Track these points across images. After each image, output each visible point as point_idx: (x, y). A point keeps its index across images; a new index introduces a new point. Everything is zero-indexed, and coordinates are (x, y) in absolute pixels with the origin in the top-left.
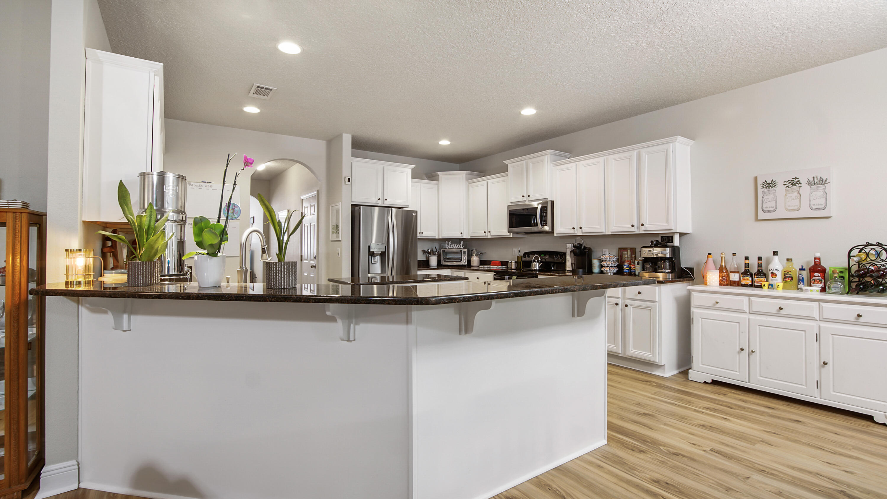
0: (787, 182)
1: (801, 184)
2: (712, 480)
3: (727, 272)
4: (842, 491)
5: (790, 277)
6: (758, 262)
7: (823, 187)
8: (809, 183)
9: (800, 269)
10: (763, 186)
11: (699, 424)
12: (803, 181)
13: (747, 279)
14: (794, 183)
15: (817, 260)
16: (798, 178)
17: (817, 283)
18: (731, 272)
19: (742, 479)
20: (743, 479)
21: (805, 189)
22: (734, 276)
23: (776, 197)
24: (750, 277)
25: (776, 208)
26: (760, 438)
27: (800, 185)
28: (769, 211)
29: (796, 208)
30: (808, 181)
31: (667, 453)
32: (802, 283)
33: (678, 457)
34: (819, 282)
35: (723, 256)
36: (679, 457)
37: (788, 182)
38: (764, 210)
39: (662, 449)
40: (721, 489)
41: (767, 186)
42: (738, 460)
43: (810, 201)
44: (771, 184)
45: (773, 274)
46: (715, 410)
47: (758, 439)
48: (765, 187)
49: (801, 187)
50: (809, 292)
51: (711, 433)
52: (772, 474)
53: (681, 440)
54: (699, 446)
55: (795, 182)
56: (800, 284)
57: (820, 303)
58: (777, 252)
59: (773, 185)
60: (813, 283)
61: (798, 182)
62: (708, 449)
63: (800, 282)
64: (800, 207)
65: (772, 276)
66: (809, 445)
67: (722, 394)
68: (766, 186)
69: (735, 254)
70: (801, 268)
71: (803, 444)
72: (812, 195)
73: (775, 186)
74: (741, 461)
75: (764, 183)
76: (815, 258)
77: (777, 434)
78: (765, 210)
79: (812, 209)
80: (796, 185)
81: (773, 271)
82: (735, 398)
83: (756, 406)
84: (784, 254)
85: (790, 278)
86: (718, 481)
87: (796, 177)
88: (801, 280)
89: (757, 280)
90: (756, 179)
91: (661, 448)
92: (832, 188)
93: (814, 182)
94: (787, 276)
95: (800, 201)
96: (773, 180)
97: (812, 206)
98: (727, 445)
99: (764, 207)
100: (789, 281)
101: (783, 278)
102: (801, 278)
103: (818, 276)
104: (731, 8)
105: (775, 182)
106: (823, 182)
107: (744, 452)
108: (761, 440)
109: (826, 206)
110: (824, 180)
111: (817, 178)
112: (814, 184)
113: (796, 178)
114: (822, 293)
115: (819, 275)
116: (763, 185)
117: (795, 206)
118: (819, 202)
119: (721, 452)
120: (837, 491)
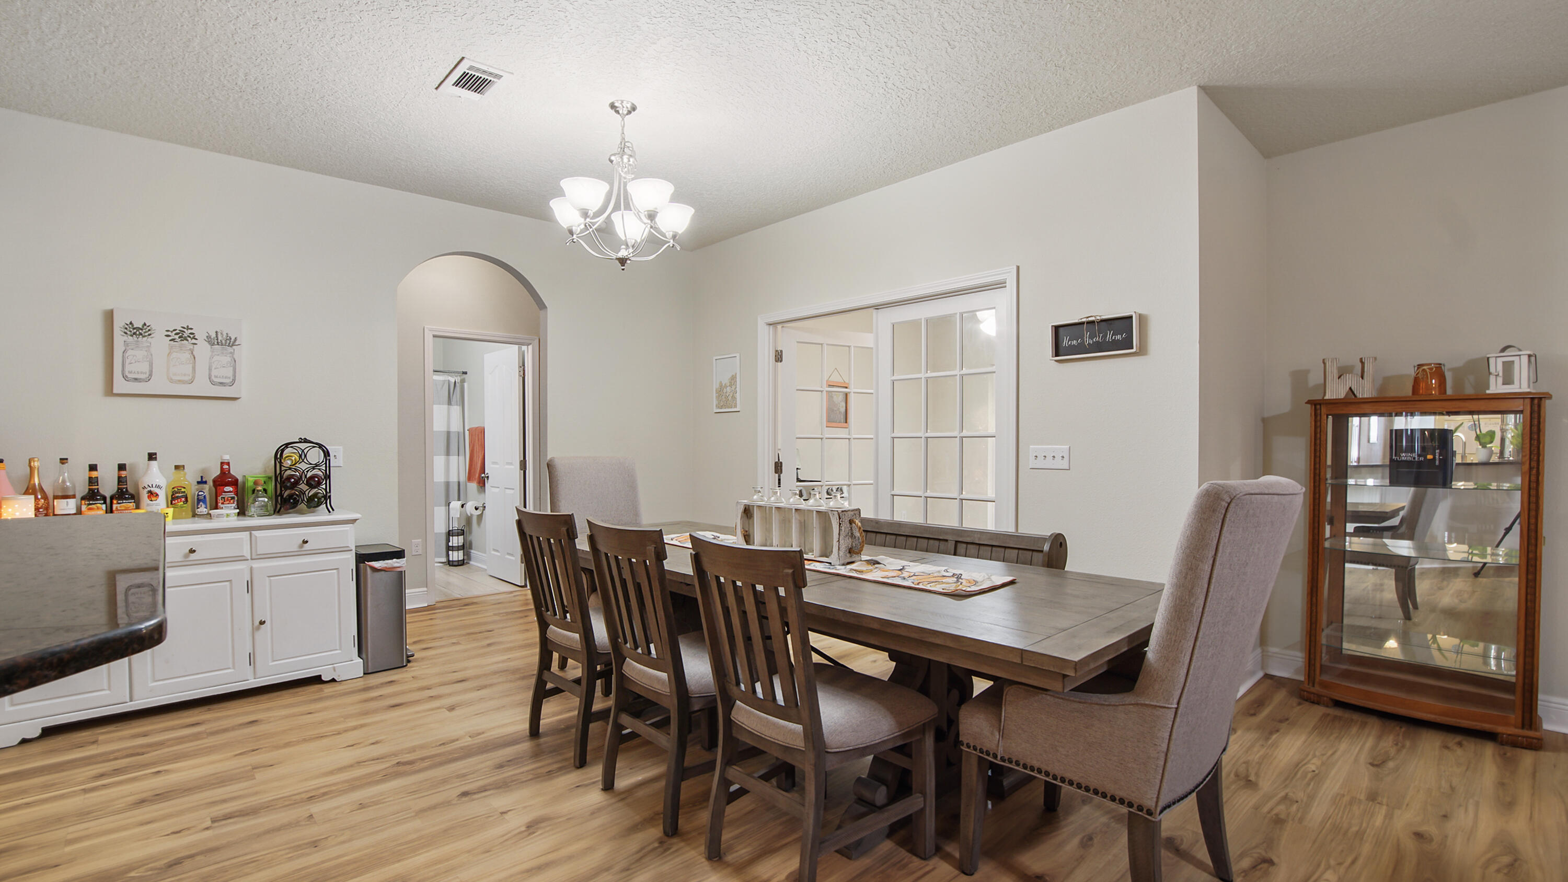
0: (172, 332)
1: (196, 339)
2: (280, 850)
3: (45, 497)
4: (398, 763)
5: (182, 497)
6: (118, 474)
7: (230, 349)
8: (209, 340)
9: (198, 483)
10: (126, 331)
11: (130, 803)
12: (201, 335)
13: (98, 508)
14: (183, 335)
15: (226, 467)
16: (192, 329)
17: (228, 502)
18: (56, 497)
19: (307, 823)
20: (308, 821)
21: (202, 349)
22: (67, 505)
23: (152, 355)
24: (103, 503)
25: (151, 375)
26: (248, 766)
27: (194, 341)
28: (136, 379)
29: (187, 378)
30: (207, 337)
31: (158, 873)
32: (203, 506)
33: (184, 864)
34: (232, 501)
35: (36, 464)
36: (188, 864)
37: (175, 332)
38: (127, 377)
39: (138, 875)
40: (307, 851)
41: (135, 333)
42: (268, 807)
43: (210, 370)
44: (142, 330)
45: (152, 495)
46: (116, 772)
47: (247, 768)
48: (128, 333)
49: (196, 344)
50: (225, 518)
51: (166, 804)
52: (324, 794)
53: (146, 841)
54: (188, 829)
55: (185, 335)
56: (199, 506)
57: (253, 532)
58: (155, 454)
59: (145, 332)
60: (222, 503)
61: (192, 336)
62: (209, 823)
63: (201, 503)
64: (194, 377)
65: (149, 497)
66: (305, 740)
67: (88, 743)
68: (131, 331)
69: (67, 459)
70: (200, 480)
71: (298, 742)
72: (213, 360)
73: (150, 335)
74: (272, 806)
75: (126, 326)
76: (222, 463)
77: (257, 749)
78: (130, 376)
79: (213, 383)
80: (188, 340)
81: (152, 489)
82: (121, 739)
83: (166, 733)
84: (167, 459)
85: (183, 499)
86: (288, 846)
87: (188, 326)
88: (200, 500)
89: (120, 507)
90: (109, 316)
91: (133, 874)
92: (243, 352)
93: (217, 340)
94: (177, 495)
95: (194, 368)
96: (145, 324)
97: (213, 378)
98: (224, 801)
99: (127, 370)
100: (182, 503)
101: (170, 499)
102: (201, 497)
103: (230, 492)
104: (231, 14)
105: (149, 328)
106: (231, 342)
107: (256, 793)
108: (250, 767)
109: (234, 380)
110: (232, 340)
111: (222, 334)
112: (218, 342)
113: (188, 328)
114: (241, 518)
115: (231, 489)
116: (126, 329)
117: (185, 375)
118: (225, 373)
119: (231, 813)
120: (394, 766)
